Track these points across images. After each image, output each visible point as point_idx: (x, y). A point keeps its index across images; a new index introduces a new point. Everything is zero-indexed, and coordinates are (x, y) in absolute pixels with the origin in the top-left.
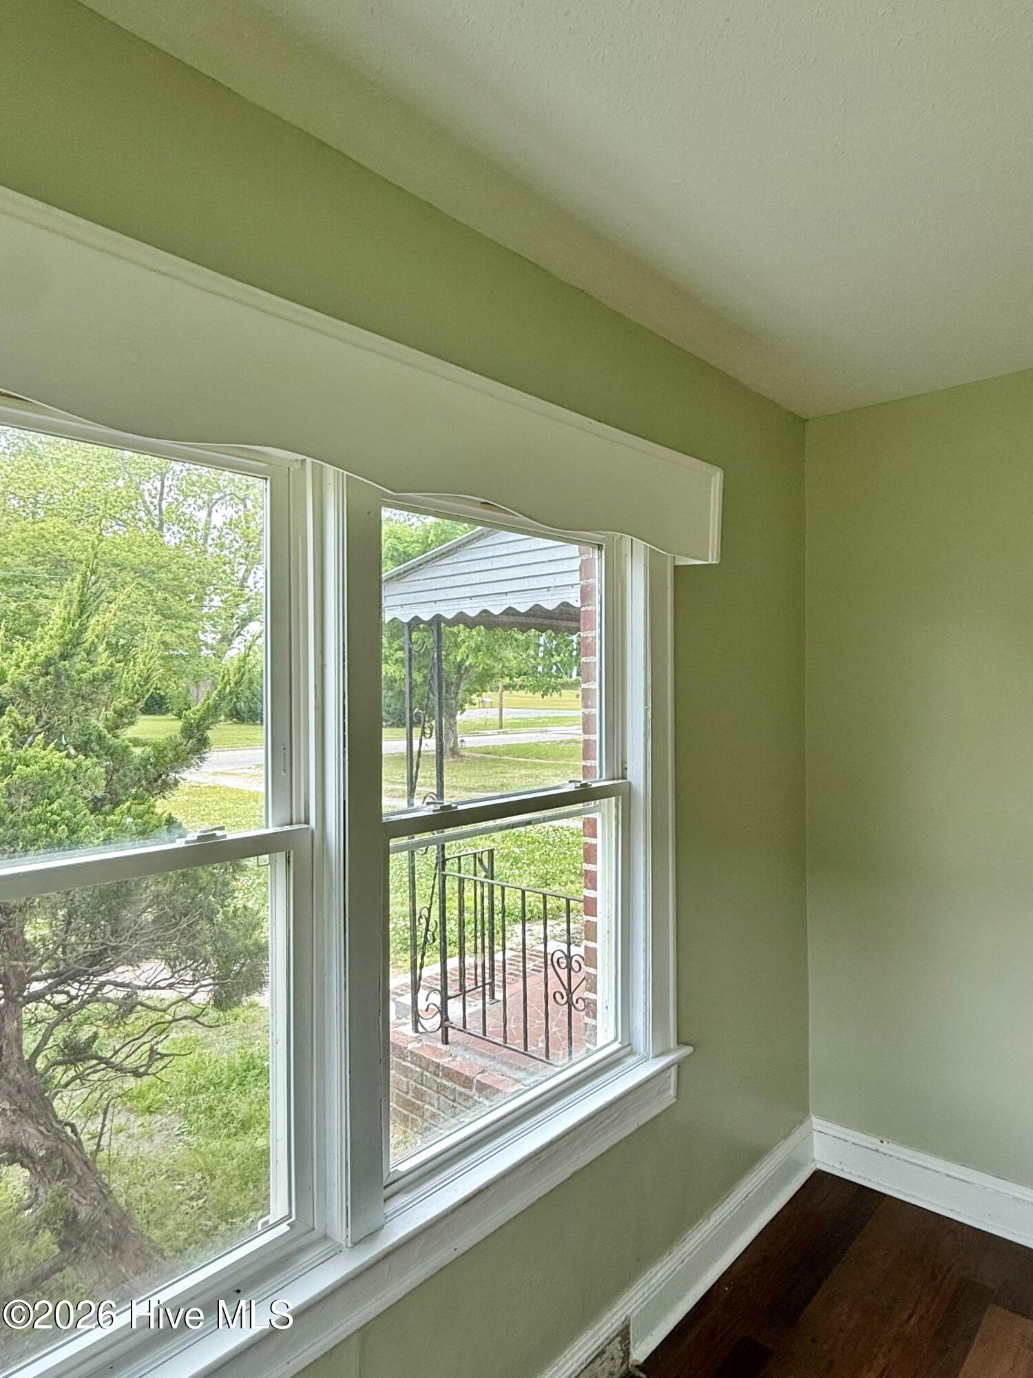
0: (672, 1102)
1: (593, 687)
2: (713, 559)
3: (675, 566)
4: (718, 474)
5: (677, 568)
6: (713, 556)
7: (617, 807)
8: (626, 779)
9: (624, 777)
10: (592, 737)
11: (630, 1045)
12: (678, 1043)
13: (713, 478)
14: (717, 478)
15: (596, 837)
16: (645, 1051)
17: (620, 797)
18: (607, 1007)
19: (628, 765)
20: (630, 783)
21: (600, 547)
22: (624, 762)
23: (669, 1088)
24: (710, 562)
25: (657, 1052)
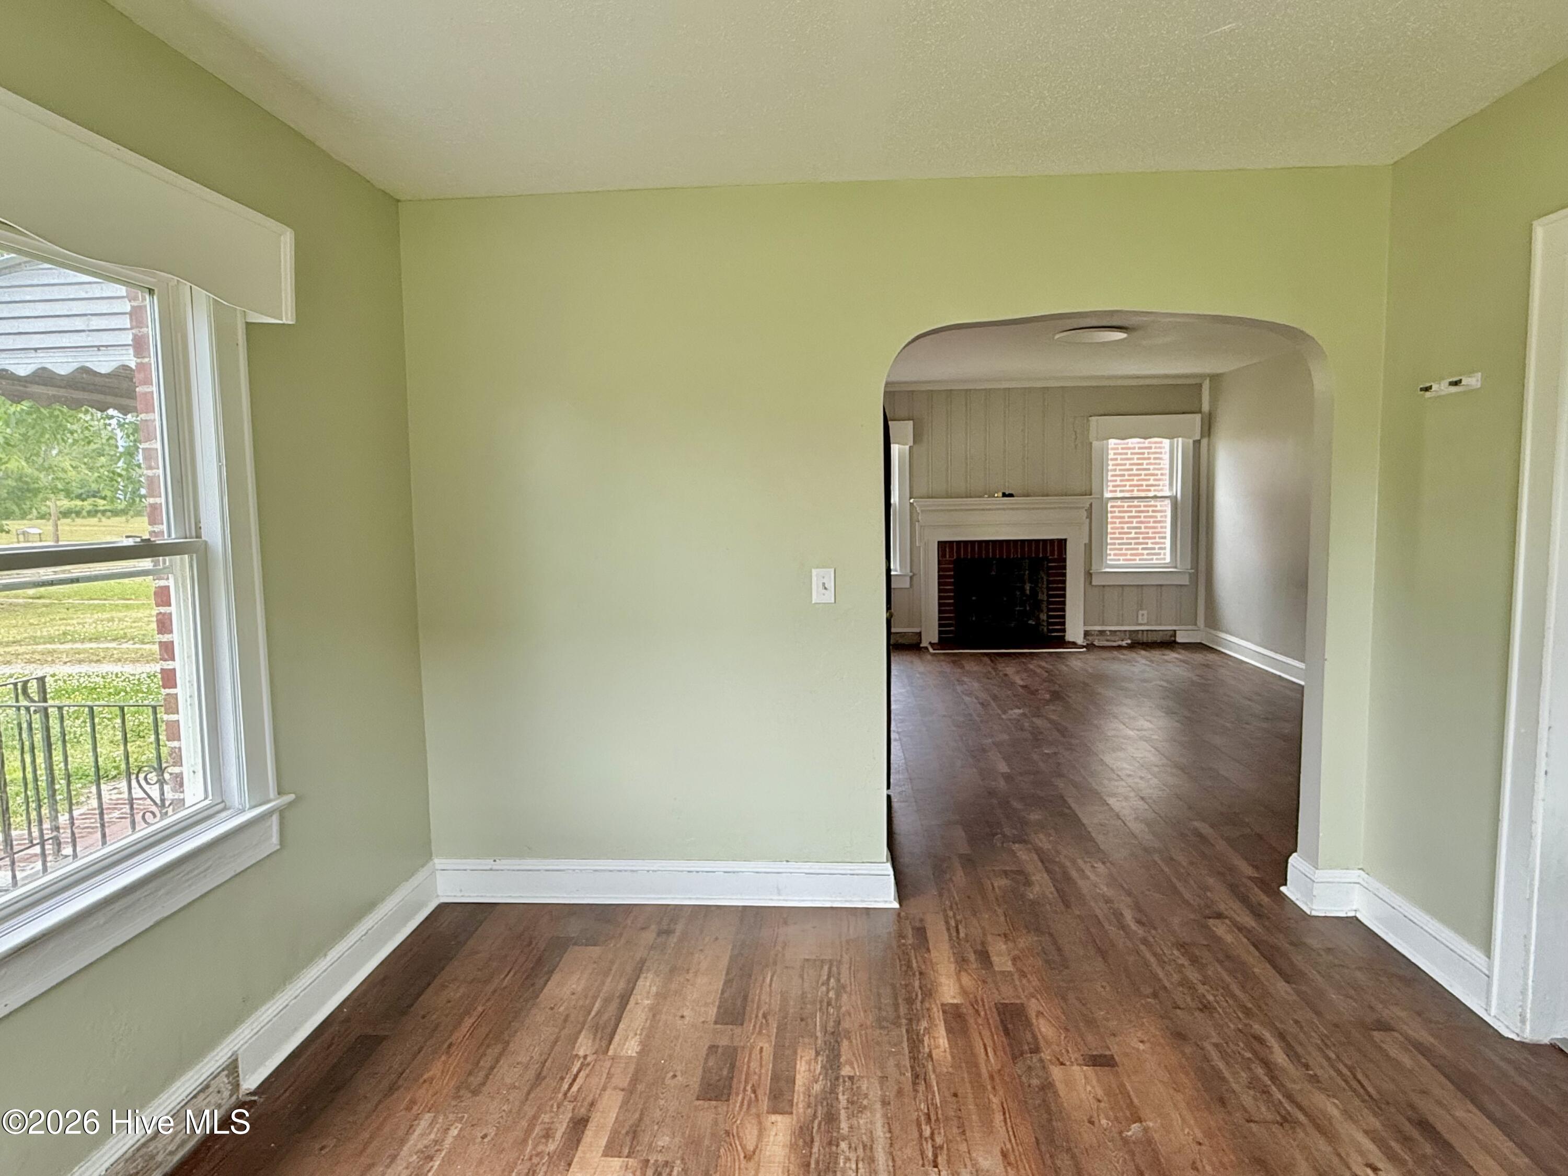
0: (275, 849)
1: (154, 446)
2: (288, 318)
3: (247, 323)
4: (288, 233)
5: (248, 324)
6: (286, 314)
7: (191, 566)
8: (201, 537)
9: (198, 536)
10: (158, 500)
11: (223, 801)
12: (279, 794)
13: (282, 238)
14: (287, 239)
15: (170, 605)
16: (240, 804)
17: (195, 556)
18: (194, 772)
19: (202, 525)
20: (206, 542)
21: (151, 291)
22: (197, 522)
23: (271, 836)
24: (284, 321)
25: (253, 804)
